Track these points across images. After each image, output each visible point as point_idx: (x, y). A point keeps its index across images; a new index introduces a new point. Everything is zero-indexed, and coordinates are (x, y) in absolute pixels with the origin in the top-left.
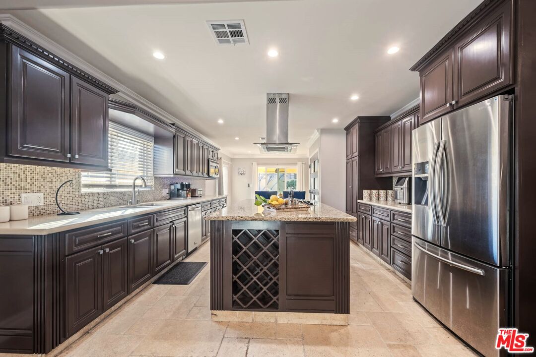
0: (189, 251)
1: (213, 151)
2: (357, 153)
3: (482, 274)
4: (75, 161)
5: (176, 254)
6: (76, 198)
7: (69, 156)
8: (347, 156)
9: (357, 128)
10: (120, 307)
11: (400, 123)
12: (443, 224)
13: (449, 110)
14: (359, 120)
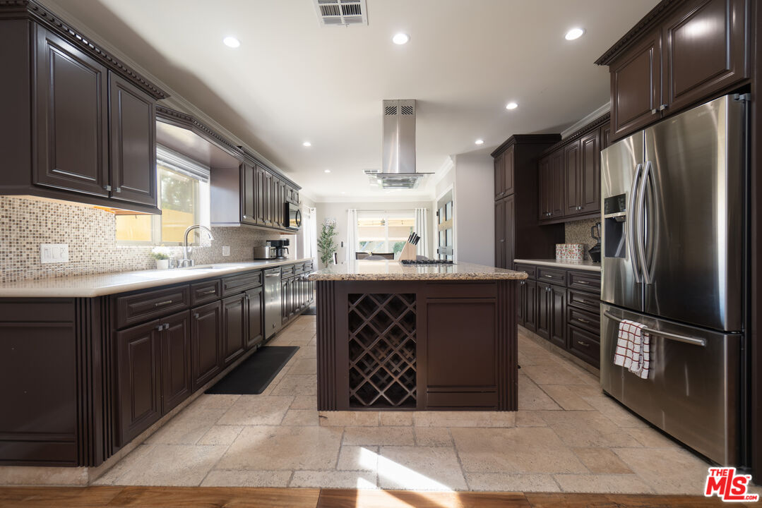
0: (267, 337)
1: (292, 191)
2: (513, 189)
3: (703, 344)
4: (116, 196)
5: (249, 340)
6: (109, 254)
7: (109, 188)
8: (496, 195)
9: (512, 152)
10: (181, 411)
11: (577, 142)
12: (647, 279)
13: (655, 118)
14: (514, 141)
